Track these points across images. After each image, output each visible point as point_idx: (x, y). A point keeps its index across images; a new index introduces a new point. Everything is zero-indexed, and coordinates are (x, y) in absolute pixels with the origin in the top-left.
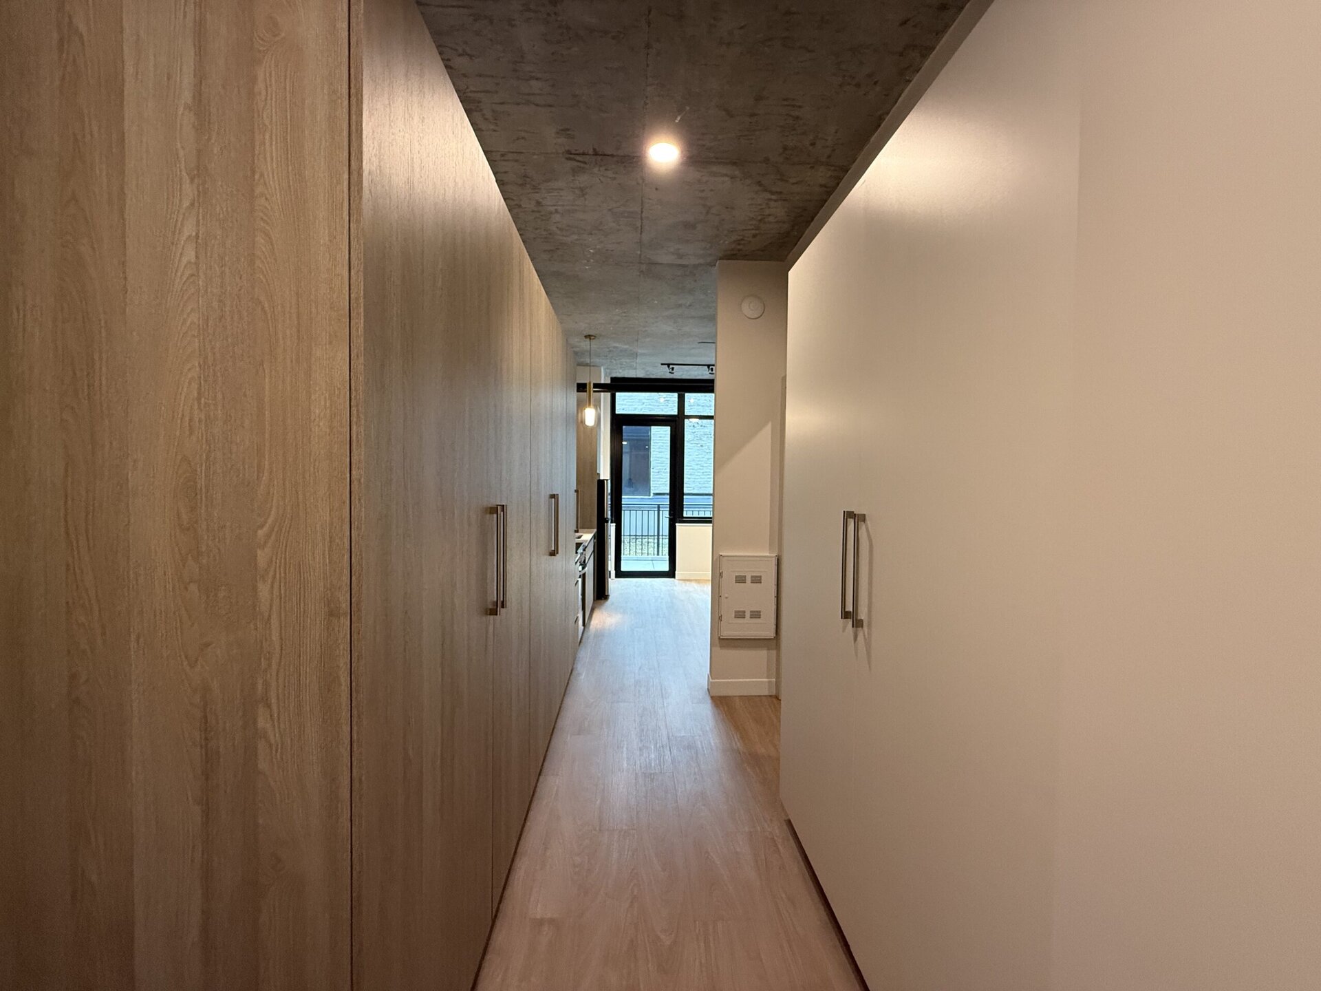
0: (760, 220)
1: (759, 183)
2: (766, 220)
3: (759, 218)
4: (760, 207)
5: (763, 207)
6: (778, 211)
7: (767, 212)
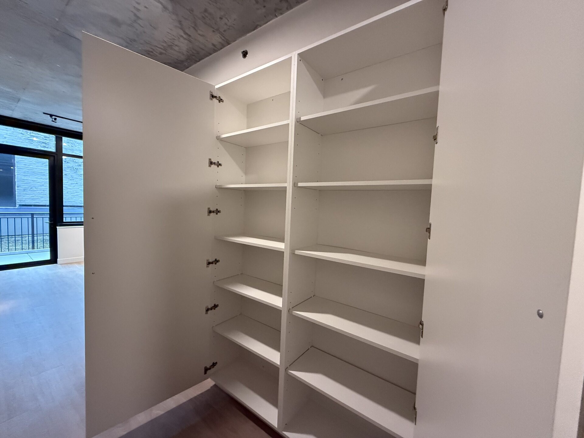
0: (169, 45)
1: (180, 22)
2: (173, 47)
3: (170, 44)
4: (174, 38)
5: (175, 38)
6: (183, 46)
7: (176, 43)
